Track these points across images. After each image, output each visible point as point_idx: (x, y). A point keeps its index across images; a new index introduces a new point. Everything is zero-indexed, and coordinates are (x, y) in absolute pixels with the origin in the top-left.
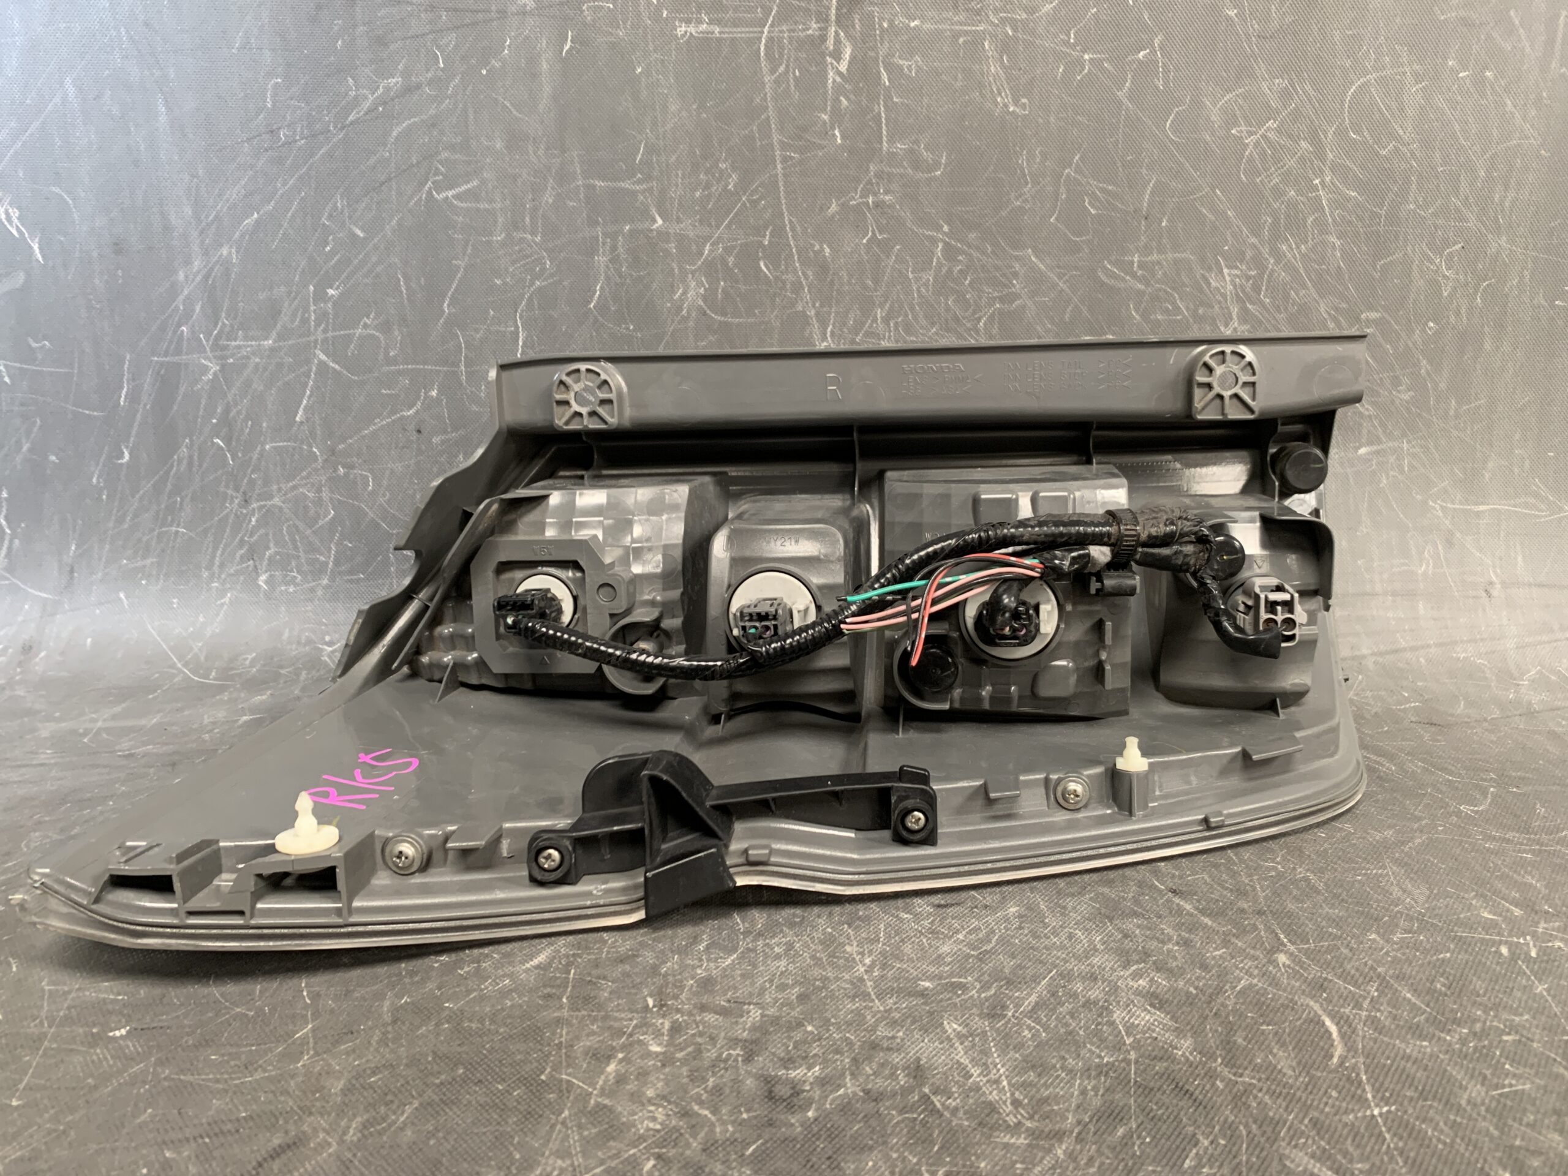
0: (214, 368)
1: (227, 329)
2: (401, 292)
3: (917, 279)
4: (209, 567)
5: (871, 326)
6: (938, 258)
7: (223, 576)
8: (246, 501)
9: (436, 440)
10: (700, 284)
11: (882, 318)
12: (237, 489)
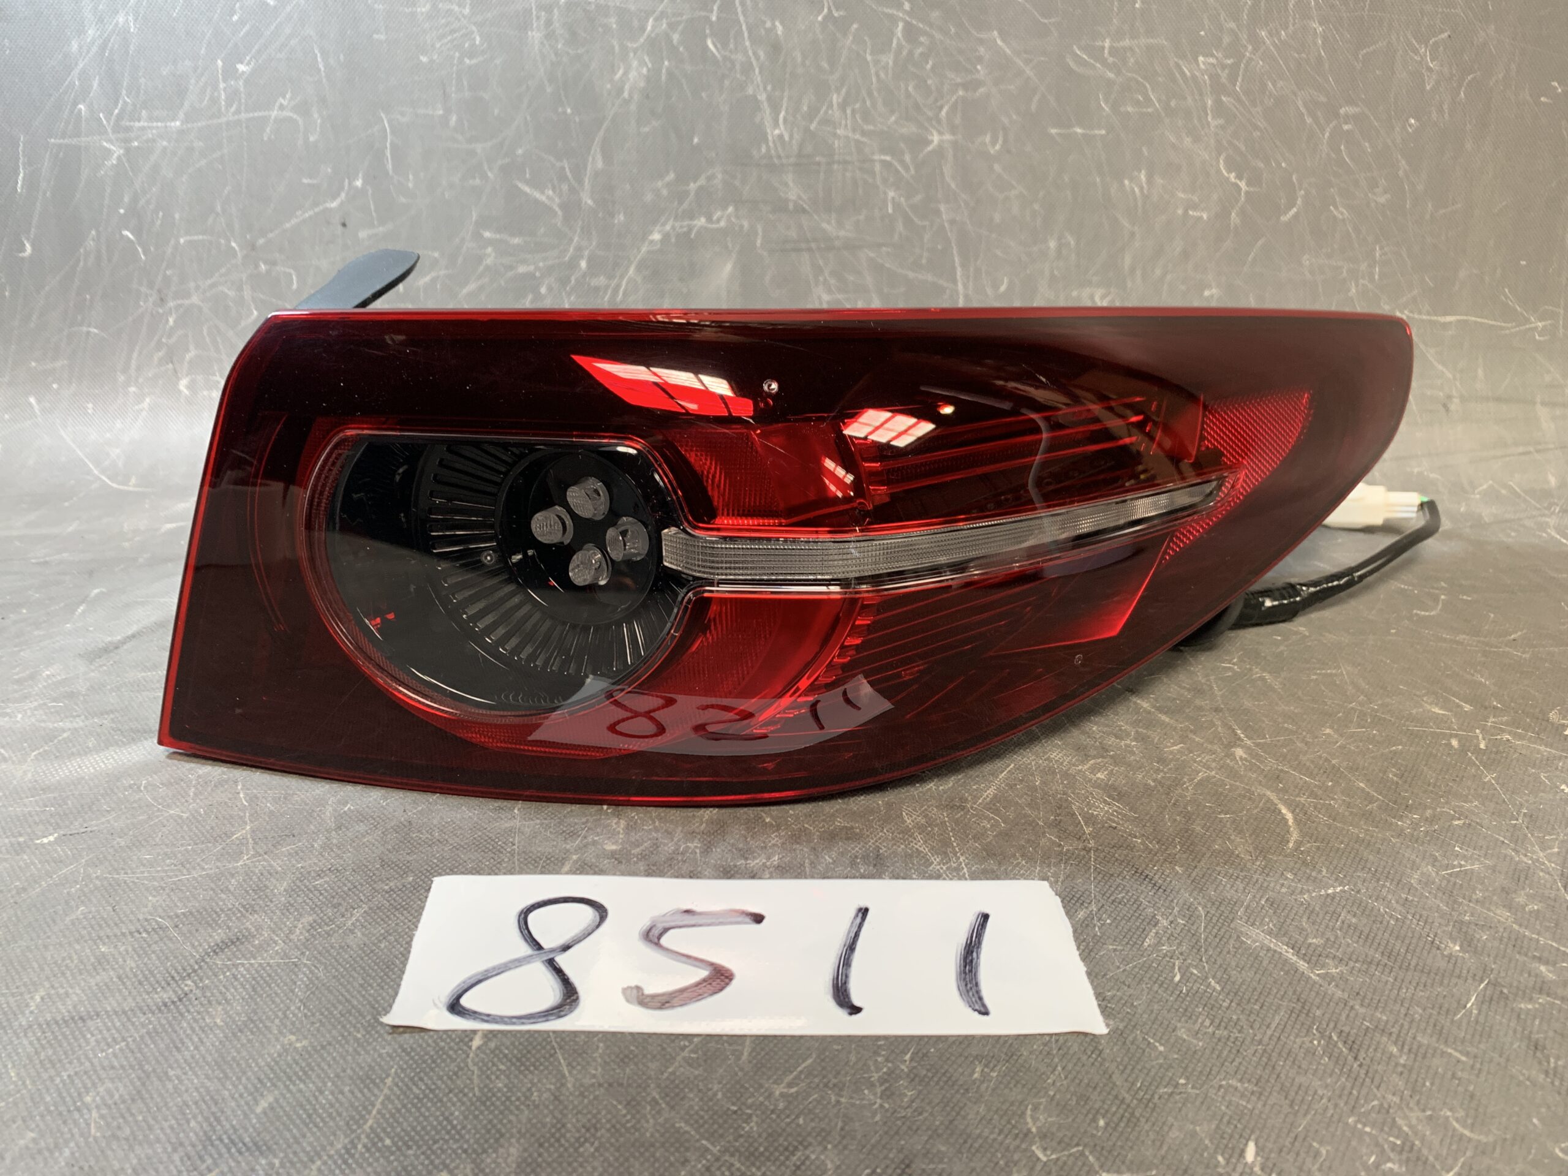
0: (117, 151)
1: (130, 108)
2: (320, 70)
3: (877, 62)
4: (125, 370)
5: (826, 112)
6: (898, 39)
7: (141, 380)
8: (162, 300)
9: (363, 234)
10: (642, 63)
11: (838, 104)
12: (151, 285)
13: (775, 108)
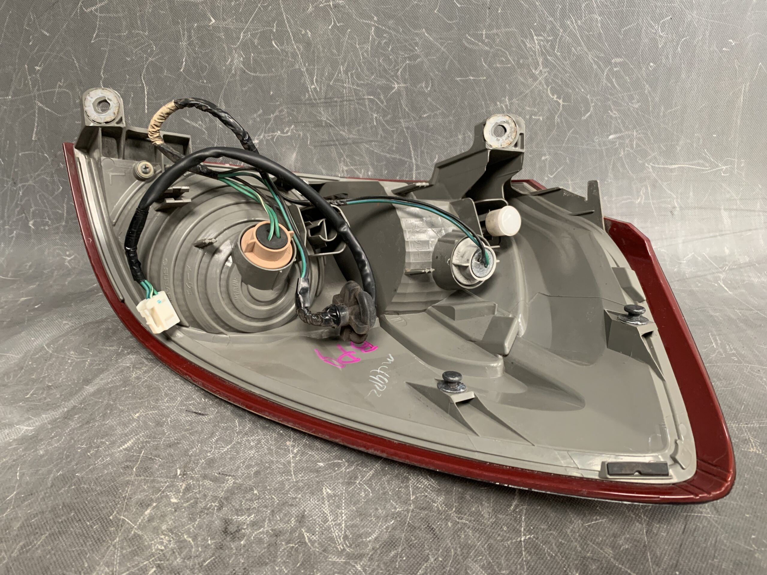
13: (311, 75)
